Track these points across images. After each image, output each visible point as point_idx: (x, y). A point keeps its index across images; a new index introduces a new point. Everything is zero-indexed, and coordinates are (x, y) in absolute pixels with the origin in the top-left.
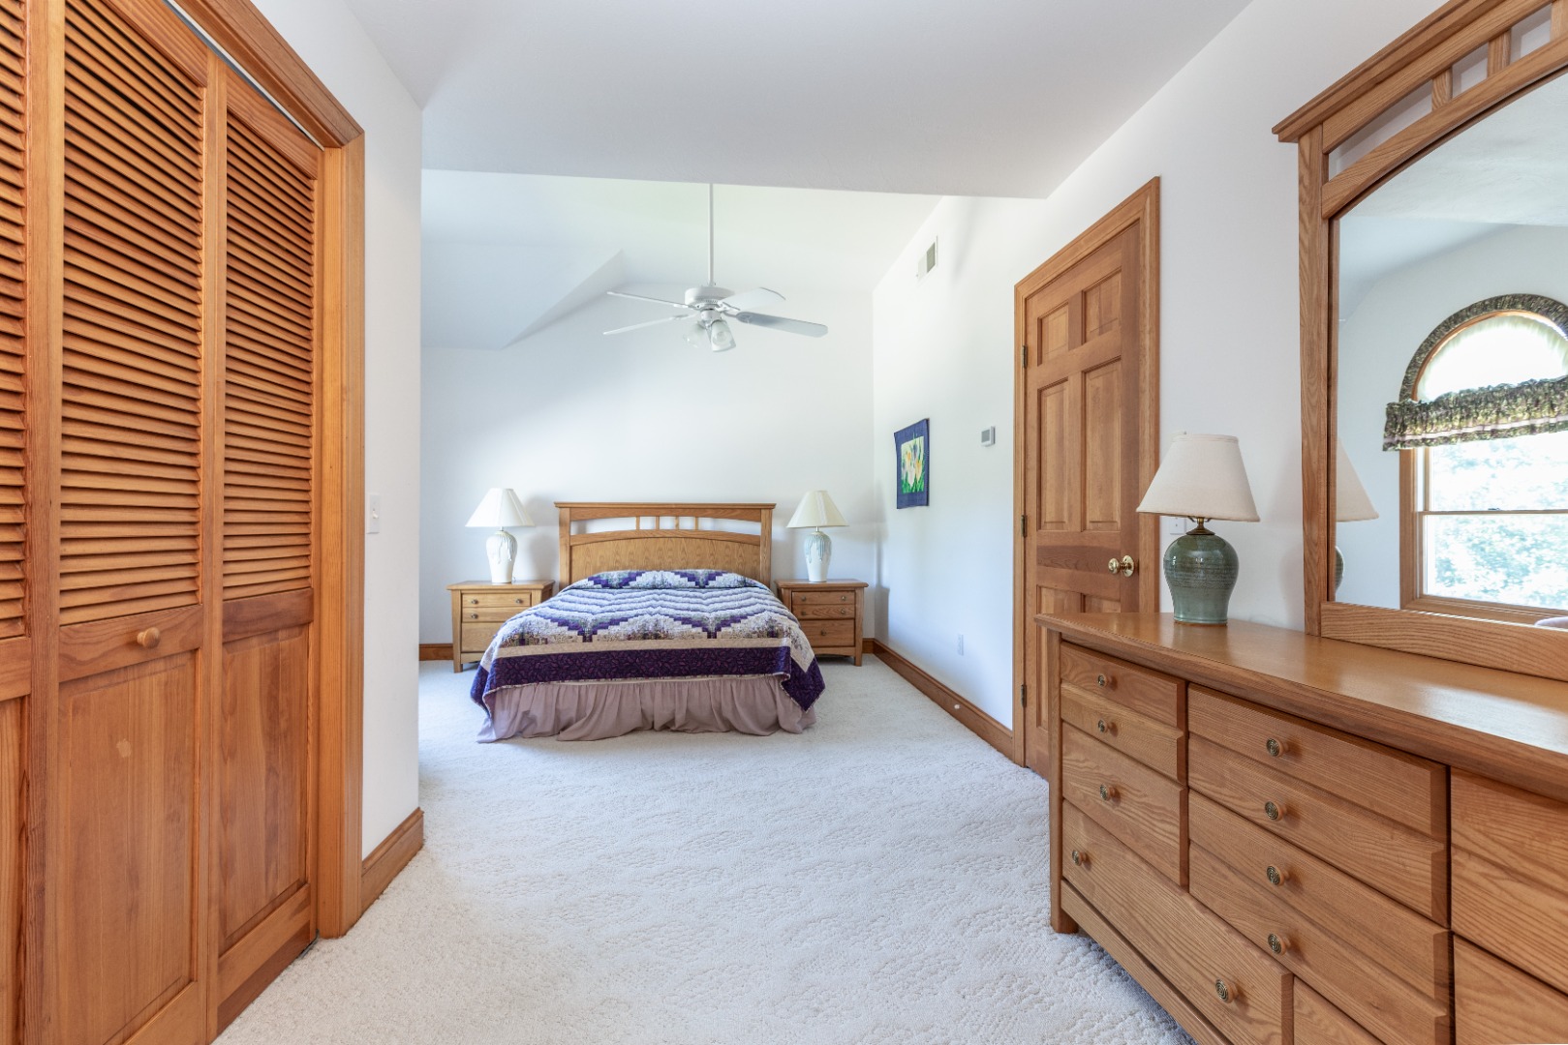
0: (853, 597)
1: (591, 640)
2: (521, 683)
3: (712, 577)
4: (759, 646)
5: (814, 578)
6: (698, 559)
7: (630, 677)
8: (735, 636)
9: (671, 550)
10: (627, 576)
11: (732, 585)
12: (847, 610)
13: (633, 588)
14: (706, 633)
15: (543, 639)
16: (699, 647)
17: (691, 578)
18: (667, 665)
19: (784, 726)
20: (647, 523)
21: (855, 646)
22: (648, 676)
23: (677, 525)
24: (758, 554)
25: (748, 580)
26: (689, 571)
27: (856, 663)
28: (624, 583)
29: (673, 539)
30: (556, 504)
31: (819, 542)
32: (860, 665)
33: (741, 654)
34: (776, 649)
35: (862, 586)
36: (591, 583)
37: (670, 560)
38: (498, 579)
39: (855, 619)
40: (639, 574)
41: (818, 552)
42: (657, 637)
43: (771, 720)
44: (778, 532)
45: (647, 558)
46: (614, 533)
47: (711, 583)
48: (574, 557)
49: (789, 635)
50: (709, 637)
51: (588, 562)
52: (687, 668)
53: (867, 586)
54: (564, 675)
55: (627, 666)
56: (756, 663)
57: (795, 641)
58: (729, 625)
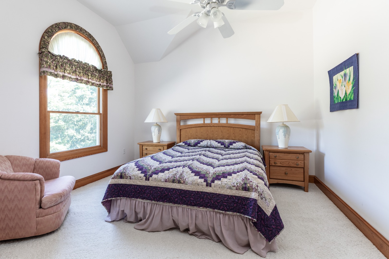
0: (303, 157)
1: (149, 180)
2: (120, 197)
3: (231, 144)
4: (237, 195)
5: (281, 146)
6: (228, 135)
7: (166, 202)
8: (222, 187)
9: (217, 131)
10: (197, 142)
11: (240, 148)
12: (299, 163)
13: (199, 147)
14: (205, 183)
15: (129, 176)
16: (201, 191)
17: (222, 144)
18: (184, 198)
19: (253, 249)
20: (208, 121)
21: (304, 181)
22: (175, 203)
23: (219, 122)
24: (254, 134)
25: (248, 146)
26: (222, 141)
27: (305, 189)
28: (196, 145)
29: (218, 127)
30: (175, 114)
31: (283, 129)
32: (307, 191)
33: (226, 199)
34: (248, 199)
35: (309, 152)
36: (184, 144)
37: (216, 135)
38: (155, 141)
39: (304, 168)
40: (202, 141)
41: (283, 134)
42: (179, 182)
43: (245, 243)
44: (263, 124)
45: (207, 134)
46: (195, 124)
47: (231, 146)
48: (181, 133)
49: (256, 190)
50: (207, 185)
51: (186, 136)
52: (195, 202)
53: (311, 152)
54: (137, 196)
55: (165, 196)
56: (235, 205)
57: (260, 195)
58: (220, 179)
